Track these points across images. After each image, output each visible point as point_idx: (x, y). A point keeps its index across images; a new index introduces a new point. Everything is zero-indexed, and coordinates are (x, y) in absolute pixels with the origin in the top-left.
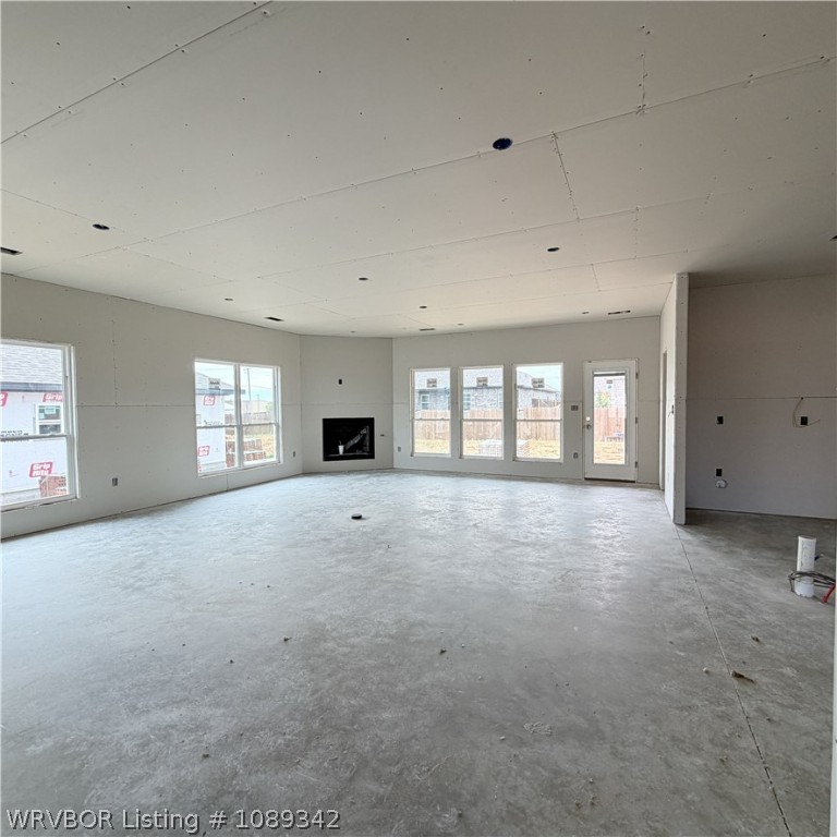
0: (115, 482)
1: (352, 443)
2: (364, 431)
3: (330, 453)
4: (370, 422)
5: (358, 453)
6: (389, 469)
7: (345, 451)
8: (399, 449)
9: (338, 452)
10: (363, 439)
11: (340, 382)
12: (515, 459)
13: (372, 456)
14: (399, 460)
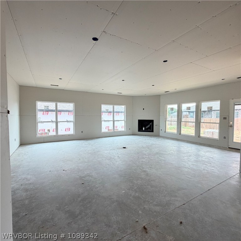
0: (82, 132)
1: (147, 127)
2: (151, 124)
3: (140, 129)
4: (152, 121)
5: (149, 130)
6: (158, 136)
7: (145, 129)
8: (161, 130)
9: (143, 129)
10: (150, 126)
11: (143, 109)
12: (199, 136)
13: (153, 131)
14: (162, 134)
